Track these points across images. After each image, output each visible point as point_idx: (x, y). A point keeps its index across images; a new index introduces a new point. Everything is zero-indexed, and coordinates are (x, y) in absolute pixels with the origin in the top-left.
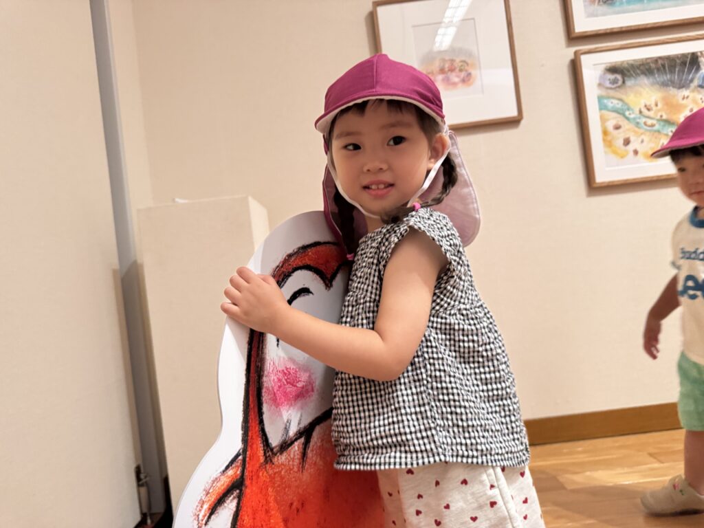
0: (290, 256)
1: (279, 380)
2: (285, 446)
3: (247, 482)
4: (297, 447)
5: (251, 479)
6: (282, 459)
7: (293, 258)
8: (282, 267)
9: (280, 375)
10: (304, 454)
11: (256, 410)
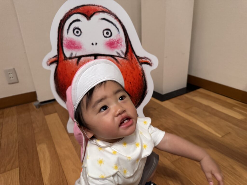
0: (72, 10)
1: (68, 43)
2: (71, 58)
3: (60, 62)
4: (75, 60)
5: (61, 61)
6: (70, 61)
7: (73, 11)
8: (69, 13)
9: (69, 42)
10: (78, 62)
11: (61, 48)
